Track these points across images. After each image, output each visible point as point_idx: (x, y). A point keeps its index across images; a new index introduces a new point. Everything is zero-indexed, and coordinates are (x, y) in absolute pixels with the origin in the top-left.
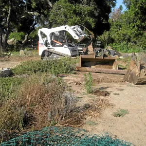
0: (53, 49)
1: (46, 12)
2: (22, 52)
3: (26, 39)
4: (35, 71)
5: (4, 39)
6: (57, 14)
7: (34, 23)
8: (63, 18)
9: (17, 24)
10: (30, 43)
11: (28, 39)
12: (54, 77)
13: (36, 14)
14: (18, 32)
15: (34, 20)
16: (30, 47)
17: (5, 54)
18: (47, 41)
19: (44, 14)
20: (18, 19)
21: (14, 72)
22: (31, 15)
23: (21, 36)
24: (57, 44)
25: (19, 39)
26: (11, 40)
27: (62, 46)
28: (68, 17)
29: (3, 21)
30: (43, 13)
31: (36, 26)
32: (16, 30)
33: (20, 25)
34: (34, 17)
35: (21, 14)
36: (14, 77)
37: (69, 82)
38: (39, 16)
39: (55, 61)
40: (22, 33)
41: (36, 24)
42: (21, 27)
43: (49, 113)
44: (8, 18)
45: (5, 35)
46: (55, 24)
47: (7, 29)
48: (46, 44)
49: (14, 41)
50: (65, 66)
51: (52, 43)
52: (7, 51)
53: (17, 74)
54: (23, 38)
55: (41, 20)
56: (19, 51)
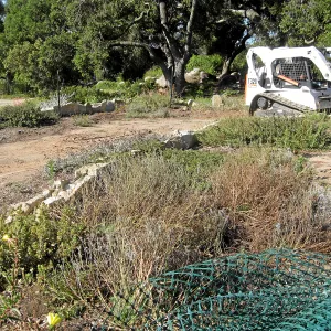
0: (276, 94)
1: (272, 10)
2: (216, 99)
3: (224, 71)
4: (248, 141)
5: (178, 68)
6: (300, 15)
7: (245, 34)
8: (314, 23)
9: (207, 37)
10: (234, 80)
11: (229, 71)
12: (289, 154)
13: (251, 13)
14: (208, 54)
15: (244, 28)
16: (234, 89)
17: (181, 101)
18: (265, 74)
19: (269, 14)
20: (209, 25)
21: (201, 140)
22: (240, 16)
23: (215, 63)
24: (287, 84)
25: (210, 71)
26: (193, 72)
27: (298, 87)
28: (325, 20)
29: (176, 30)
30: (266, 12)
31: (249, 41)
32: (203, 51)
33: (215, 38)
34: (246, 22)
35: (217, 15)
36: (201, 150)
37: (322, 168)
38: (258, 19)
39: (293, 121)
40: (217, 58)
41: (248, 36)
42: (215, 44)
43: (278, 226)
44: (189, 24)
45: (182, 61)
46: (294, 36)
47: (186, 48)
48: (263, 82)
49: (198, 74)
50: (314, 132)
51: (277, 80)
52: (184, 95)
53: (208, 144)
54: (218, 68)
55: (261, 27)
56: (209, 96)
